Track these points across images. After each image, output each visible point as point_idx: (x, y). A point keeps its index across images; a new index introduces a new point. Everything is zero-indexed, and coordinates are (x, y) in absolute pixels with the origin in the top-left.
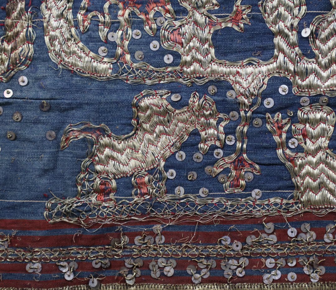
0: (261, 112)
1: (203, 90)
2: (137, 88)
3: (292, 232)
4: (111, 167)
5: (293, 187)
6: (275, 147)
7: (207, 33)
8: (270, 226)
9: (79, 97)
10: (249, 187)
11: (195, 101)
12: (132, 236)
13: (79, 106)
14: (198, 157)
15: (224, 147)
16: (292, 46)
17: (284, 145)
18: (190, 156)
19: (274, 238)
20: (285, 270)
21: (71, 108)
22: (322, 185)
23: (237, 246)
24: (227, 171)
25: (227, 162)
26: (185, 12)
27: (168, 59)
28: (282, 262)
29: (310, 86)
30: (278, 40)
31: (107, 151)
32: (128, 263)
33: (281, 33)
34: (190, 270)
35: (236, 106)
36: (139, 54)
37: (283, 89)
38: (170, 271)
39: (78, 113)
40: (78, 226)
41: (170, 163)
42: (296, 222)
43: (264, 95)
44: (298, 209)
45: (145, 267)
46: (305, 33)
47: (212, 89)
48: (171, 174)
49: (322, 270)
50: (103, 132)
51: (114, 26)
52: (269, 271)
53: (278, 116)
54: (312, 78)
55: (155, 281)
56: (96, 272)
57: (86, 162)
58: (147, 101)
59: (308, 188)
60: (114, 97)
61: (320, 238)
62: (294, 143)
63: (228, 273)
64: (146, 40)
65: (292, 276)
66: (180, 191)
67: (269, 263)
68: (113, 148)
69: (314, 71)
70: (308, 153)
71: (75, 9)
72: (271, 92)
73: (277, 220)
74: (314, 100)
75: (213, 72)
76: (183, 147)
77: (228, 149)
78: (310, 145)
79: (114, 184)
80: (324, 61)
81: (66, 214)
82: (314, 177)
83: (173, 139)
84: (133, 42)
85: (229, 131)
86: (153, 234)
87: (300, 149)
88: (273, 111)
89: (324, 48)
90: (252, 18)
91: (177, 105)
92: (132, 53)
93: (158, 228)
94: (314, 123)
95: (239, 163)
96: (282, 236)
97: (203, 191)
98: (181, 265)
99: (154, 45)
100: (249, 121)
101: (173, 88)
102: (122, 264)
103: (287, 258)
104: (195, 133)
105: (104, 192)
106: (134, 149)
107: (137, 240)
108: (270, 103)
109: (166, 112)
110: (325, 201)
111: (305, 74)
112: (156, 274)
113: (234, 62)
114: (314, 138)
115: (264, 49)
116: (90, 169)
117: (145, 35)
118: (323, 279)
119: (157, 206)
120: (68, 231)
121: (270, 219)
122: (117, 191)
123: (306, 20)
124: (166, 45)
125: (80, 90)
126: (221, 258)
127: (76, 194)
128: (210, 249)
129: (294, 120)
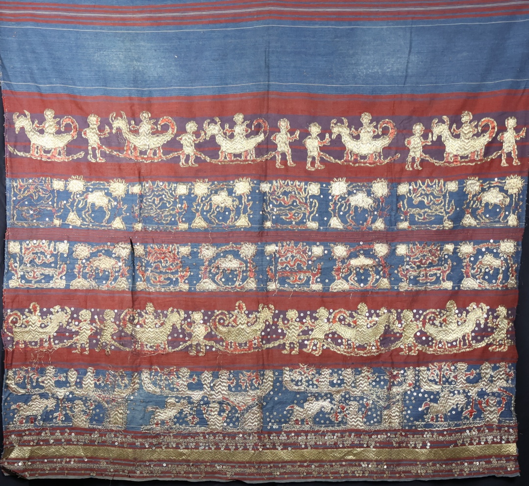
0: (199, 405)
1: (184, 398)
2: (167, 397)
3: (207, 436)
4: (159, 417)
5: (208, 425)
6: (203, 414)
7: (186, 383)
8: (201, 435)
9: (151, 399)
10: (196, 424)
11: (182, 401)
12: (164, 436)
13: (151, 402)
14: (183, 416)
15: (190, 413)
16: (208, 387)
17: (206, 413)
18: (180, 415)
19: (202, 438)
20: (205, 446)
21: (149, 402)
22: (215, 424)
23: (192, 440)
24: (190, 420)
25: (190, 417)
26: (180, 378)
27: (175, 390)
28: (204, 444)
29: (213, 398)
30: (205, 386)
31: (158, 413)
32: (163, 443)
33: (205, 384)
34: (180, 446)
35: (193, 403)
36: (167, 388)
37: (206, 399)
38: (174, 446)
39: (151, 403)
40: (150, 433)
41: (175, 417)
42: (208, 434)
43: (201, 400)
44: (209, 430)
45: (168, 444)
46: (212, 385)
47: (187, 398)
48: (175, 420)
49: (215, 446)
50: (157, 408)
51: (161, 380)
52: (201, 446)
53: (204, 406)
54: (214, 396)
55: (170, 448)
56: (155, 445)
57: (153, 416)
58: (169, 401)
59: (212, 425)
60: (160, 399)
61: (214, 438)
62: (208, 413)
63: (190, 447)
64: (169, 385)
65: (207, 448)
66: (178, 425)
67: (201, 444)
68: (160, 412)
69: (214, 394)
70: (212, 415)
71: (151, 375)
72: (202, 399)
73: (204, 433)
74: (214, 402)
75: (187, 394)
76: (179, 413)
77: (190, 414)
78: (213, 414)
79: (160, 422)
80: (217, 392)
81: (147, 430)
82: (213, 422)
83: (176, 411)
84: (166, 385)
85: (191, 409)
86: (170, 436)
87: (210, 415)
88: (203, 405)
89: (217, 388)
90: (198, 380)
91: (178, 402)
92: (166, 388)
93: (171, 434)
94: (214, 408)
95: (193, 418)
96: (205, 437)
97: (184, 425)
98: (178, 444)
99: (172, 386)
100: (196, 407)
101: (176, 397)
102: (161, 443)
103: (206, 443)
104: (182, 410)
105: (157, 424)
106: (166, 413)
107: (166, 437)
108: (202, 403)
109: (174, 404)
110: (216, 429)
111: (212, 395)
112: (170, 446)
113: (193, 391)
114: (214, 412)
115: (201, 388)
116: (154, 418)
117: (169, 383)
118: (215, 449)
119: (171, 428)
120: (147, 434)
121: (201, 433)
122: (160, 424)
123: (212, 381)
124: (175, 386)
125: (151, 397)
126: (188, 443)
127: (150, 425)
128: (185, 440)
129: (208, 407)
